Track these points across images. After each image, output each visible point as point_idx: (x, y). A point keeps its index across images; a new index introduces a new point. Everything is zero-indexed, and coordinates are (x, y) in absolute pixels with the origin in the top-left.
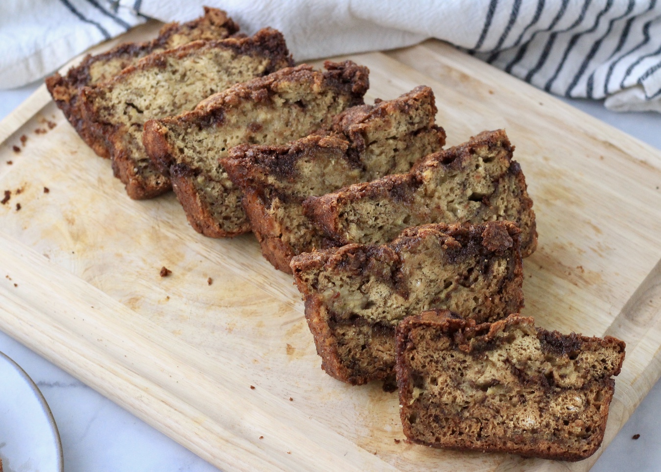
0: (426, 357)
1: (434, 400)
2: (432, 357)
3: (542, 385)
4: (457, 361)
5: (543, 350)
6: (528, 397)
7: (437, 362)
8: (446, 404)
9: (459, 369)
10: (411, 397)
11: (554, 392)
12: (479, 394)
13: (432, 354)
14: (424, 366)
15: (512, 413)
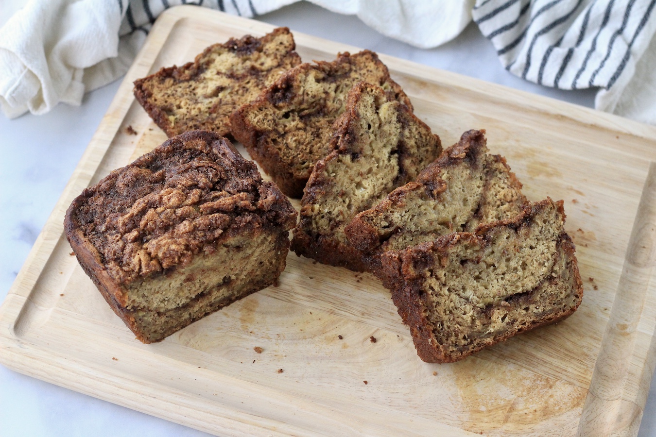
0: (163, 96)
1: (187, 117)
2: (167, 93)
3: (252, 75)
4: (185, 88)
5: (238, 56)
6: (248, 86)
7: (173, 95)
8: (197, 115)
9: (191, 92)
10: (171, 122)
11: (263, 76)
12: (215, 100)
13: (166, 92)
14: (166, 102)
15: (244, 100)
